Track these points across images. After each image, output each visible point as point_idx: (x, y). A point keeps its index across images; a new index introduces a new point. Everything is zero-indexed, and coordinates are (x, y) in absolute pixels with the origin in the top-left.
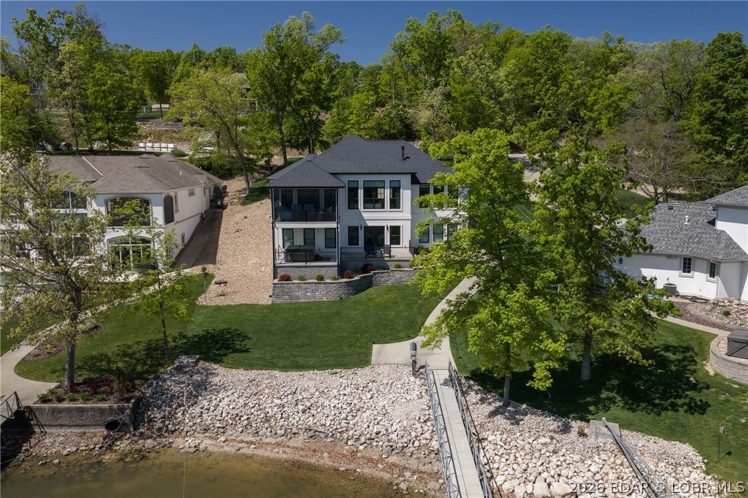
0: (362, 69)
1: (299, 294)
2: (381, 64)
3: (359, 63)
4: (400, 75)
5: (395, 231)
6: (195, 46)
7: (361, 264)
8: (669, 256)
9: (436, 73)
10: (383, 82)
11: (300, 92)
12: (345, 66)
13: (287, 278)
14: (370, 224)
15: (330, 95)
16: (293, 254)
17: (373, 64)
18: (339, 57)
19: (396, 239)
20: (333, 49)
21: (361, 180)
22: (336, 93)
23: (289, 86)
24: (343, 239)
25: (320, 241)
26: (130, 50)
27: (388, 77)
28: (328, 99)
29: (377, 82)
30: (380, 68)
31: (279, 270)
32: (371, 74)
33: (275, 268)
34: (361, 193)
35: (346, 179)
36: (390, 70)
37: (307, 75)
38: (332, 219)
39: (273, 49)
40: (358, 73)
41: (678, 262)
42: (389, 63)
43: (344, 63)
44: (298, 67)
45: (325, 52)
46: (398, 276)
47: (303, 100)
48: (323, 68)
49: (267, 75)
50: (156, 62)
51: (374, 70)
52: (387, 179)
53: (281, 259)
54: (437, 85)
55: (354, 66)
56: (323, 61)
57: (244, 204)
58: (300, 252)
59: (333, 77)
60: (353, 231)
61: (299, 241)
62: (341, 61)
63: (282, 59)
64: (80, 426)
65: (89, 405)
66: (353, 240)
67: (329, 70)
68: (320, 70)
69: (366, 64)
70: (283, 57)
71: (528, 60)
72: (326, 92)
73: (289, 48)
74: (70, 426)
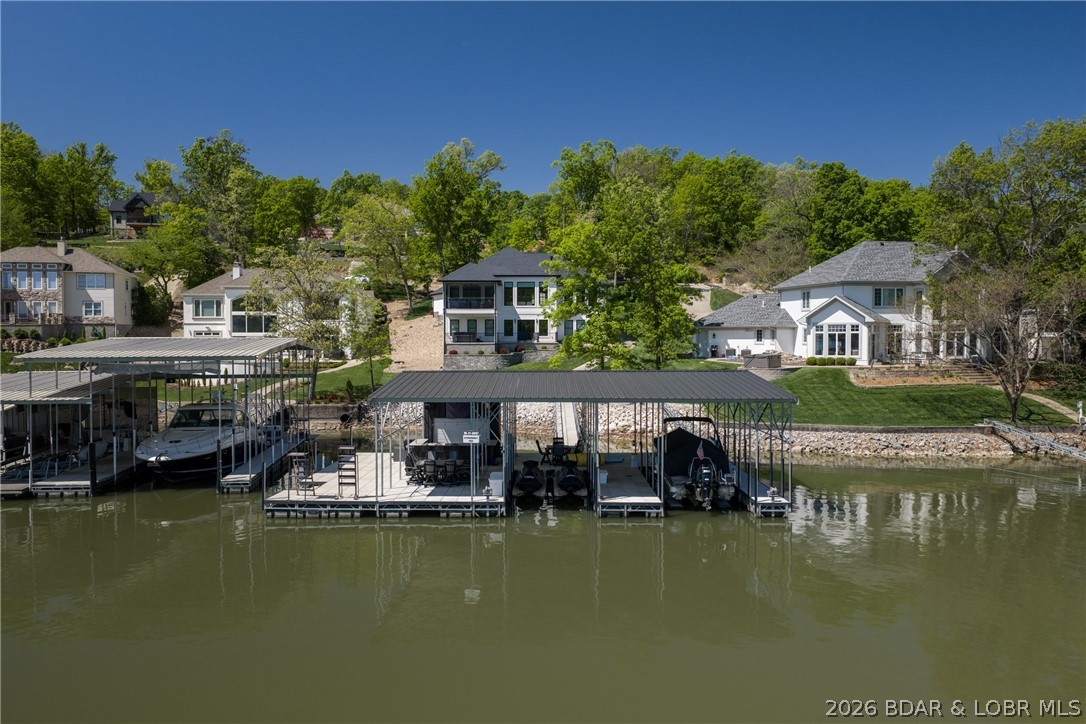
0: (527, 199)
1: (465, 364)
2: (550, 194)
3: (524, 193)
4: (571, 205)
5: (543, 324)
6: (347, 173)
7: (514, 347)
8: (747, 329)
9: (589, 199)
10: (551, 214)
11: (460, 217)
12: (507, 196)
13: (454, 353)
14: (522, 318)
15: (490, 220)
16: (459, 337)
17: (540, 193)
18: (500, 185)
19: (544, 331)
20: (494, 177)
21: (515, 281)
22: (495, 218)
23: (450, 212)
24: (499, 327)
25: (481, 329)
26: (261, 177)
27: (557, 209)
28: (487, 224)
29: (545, 215)
30: (549, 198)
31: (448, 347)
32: (538, 204)
33: (445, 345)
34: (515, 290)
35: (503, 280)
36: (559, 200)
37: (468, 201)
38: (490, 306)
39: (435, 176)
40: (523, 204)
41: (753, 333)
42: (559, 192)
43: (506, 193)
44: (459, 193)
45: (484, 179)
46: (544, 355)
47: (463, 224)
48: (483, 195)
49: (429, 201)
50: (305, 189)
51: (540, 201)
52: (537, 280)
53: (449, 340)
54: (588, 208)
55: (518, 195)
56: (482, 188)
57: (407, 319)
58: (465, 334)
59: (493, 203)
60: (508, 324)
61: (464, 328)
62: (502, 190)
63: (444, 185)
64: (323, 419)
65: (330, 405)
66: (508, 331)
67: (488, 196)
68: (480, 196)
69: (532, 193)
70: (444, 184)
71: (702, 187)
72: (485, 216)
73: (450, 176)
74: (317, 419)
